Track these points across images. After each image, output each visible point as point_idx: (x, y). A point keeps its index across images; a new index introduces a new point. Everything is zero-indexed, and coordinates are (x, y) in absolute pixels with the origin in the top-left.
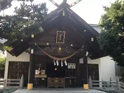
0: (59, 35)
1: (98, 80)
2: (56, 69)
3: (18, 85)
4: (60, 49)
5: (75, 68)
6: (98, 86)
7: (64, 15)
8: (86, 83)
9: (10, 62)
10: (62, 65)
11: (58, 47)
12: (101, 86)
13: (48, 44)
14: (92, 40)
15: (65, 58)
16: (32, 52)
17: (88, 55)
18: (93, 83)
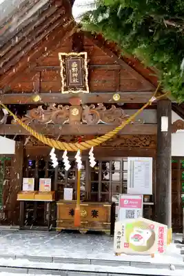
4: (75, 112)
10: (80, 167)
13: (37, 99)
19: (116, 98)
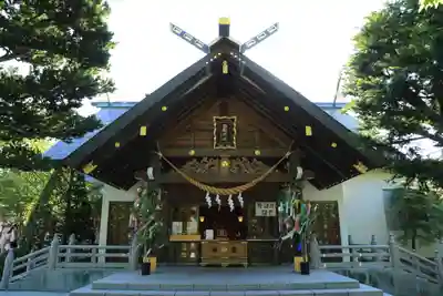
0: (220, 127)
1: (338, 242)
2: (241, 220)
3: (126, 260)
4: (225, 164)
5: (274, 214)
6: (340, 260)
7: (225, 71)
9: (112, 204)
11: (220, 159)
12: (346, 259)
13: (192, 152)
14: (309, 131)
15: (240, 189)
17: (303, 177)
18: (323, 251)
19: (257, 153)
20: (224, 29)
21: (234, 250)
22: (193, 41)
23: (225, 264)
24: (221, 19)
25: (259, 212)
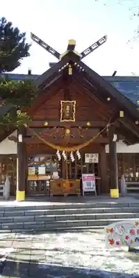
4: (68, 131)
5: (97, 161)
7: (70, 72)
8: (115, 188)
10: (73, 160)
11: (65, 128)
13: (46, 124)
14: (122, 114)
16: (20, 139)
17: (117, 141)
19: (88, 124)
20: (71, 47)
21: (71, 185)
22: (48, 48)
23: (66, 194)
24: (69, 41)
25: (87, 160)
